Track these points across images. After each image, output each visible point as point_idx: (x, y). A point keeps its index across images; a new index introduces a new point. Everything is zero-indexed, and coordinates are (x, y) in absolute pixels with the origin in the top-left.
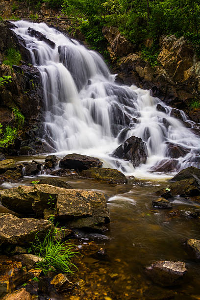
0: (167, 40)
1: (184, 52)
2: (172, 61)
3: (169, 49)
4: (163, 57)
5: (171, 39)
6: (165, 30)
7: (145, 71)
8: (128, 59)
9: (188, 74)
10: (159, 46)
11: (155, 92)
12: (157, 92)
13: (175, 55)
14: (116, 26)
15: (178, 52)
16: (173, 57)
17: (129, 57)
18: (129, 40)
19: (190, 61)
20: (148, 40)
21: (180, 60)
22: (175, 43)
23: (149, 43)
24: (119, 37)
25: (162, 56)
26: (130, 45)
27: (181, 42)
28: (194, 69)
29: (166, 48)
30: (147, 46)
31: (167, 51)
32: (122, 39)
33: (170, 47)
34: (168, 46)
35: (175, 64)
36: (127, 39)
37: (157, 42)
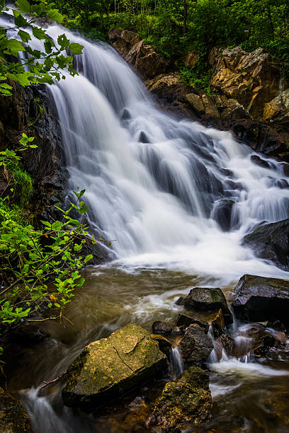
0: (230, 54)
1: (265, 72)
2: (244, 86)
3: (232, 68)
4: (222, 81)
5: (235, 52)
6: (224, 39)
7: (206, 100)
8: (161, 83)
9: (271, 108)
10: (209, 65)
11: (240, 135)
12: (242, 135)
13: (248, 77)
14: (132, 30)
15: (254, 73)
16: (245, 81)
17: (162, 80)
18: (159, 52)
19: (273, 88)
20: (191, 55)
21: (258, 85)
22: (245, 59)
23: (192, 58)
24: (142, 47)
25: (220, 79)
26: (161, 60)
27: (258, 56)
28: (282, 100)
29: (226, 67)
30: (188, 64)
31: (229, 71)
32: (147, 51)
33: (236, 65)
34: (232, 63)
35: (249, 92)
36: (155, 51)
37: (206, 58)
